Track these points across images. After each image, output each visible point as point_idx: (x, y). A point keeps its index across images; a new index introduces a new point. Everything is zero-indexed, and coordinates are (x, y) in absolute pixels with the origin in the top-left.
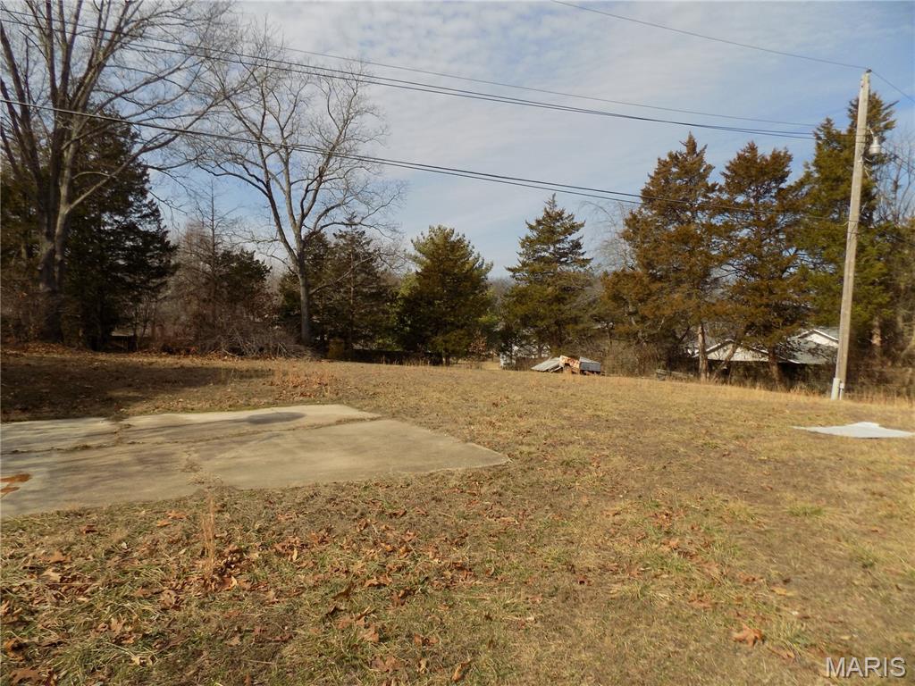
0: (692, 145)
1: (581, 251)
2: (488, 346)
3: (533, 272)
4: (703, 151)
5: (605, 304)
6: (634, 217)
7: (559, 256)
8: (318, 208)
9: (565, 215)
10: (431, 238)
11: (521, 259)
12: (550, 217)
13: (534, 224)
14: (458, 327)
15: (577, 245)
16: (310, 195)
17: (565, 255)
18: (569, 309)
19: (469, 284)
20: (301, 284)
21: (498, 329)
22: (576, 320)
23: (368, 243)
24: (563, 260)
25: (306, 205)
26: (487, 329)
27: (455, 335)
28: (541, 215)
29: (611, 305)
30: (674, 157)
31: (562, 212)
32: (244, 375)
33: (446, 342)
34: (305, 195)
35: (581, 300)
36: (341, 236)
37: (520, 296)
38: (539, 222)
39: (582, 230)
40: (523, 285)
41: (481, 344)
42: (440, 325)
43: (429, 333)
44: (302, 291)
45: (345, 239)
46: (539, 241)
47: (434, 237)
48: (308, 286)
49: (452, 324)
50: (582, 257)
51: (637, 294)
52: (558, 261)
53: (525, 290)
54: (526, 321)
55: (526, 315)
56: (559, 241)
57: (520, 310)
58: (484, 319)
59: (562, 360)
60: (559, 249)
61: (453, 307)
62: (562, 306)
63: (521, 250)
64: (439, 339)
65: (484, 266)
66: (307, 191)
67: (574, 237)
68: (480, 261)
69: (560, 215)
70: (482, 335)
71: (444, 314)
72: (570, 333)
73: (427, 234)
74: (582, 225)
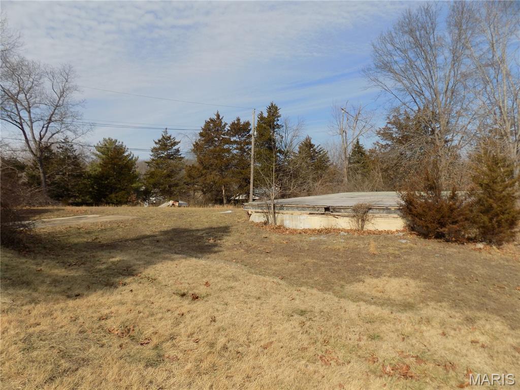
0: (218, 116)
1: (180, 153)
2: (138, 198)
3: (157, 164)
4: (222, 118)
5: (186, 179)
6: (197, 143)
7: (169, 157)
8: (48, 134)
9: (172, 138)
10: (105, 145)
11: (152, 157)
12: (165, 139)
13: (157, 141)
14: (122, 190)
15: (178, 151)
16: (45, 129)
17: (172, 155)
18: (173, 180)
19: (126, 169)
20: (41, 172)
21: (142, 190)
22: (176, 185)
23: (75, 151)
24: (171, 157)
25: (42, 133)
26: (137, 190)
27: (120, 194)
28: (160, 138)
29: (189, 179)
30: (212, 120)
31: (170, 136)
32: (59, 210)
33: (116, 197)
34: (42, 129)
35: (178, 177)
36: (60, 148)
37: (152, 175)
38: (159, 141)
39: (179, 144)
40: (153, 170)
41: (134, 197)
42: (113, 189)
43: (108, 193)
44: (42, 175)
45: (63, 149)
46: (159, 149)
47: (107, 144)
48: (45, 173)
49: (119, 188)
50: (179, 156)
51: (197, 175)
52: (169, 158)
53: (154, 172)
54: (155, 186)
55: (155, 183)
56: (169, 149)
57: (152, 181)
58: (134, 185)
59: (171, 202)
60: (169, 153)
61: (119, 181)
62: (170, 179)
63: (152, 153)
64: (113, 195)
65: (134, 158)
66: (43, 127)
67: (176, 147)
68: (132, 155)
69: (169, 138)
70: (134, 193)
71: (115, 184)
72: (176, 190)
73: (102, 142)
74: (180, 142)
